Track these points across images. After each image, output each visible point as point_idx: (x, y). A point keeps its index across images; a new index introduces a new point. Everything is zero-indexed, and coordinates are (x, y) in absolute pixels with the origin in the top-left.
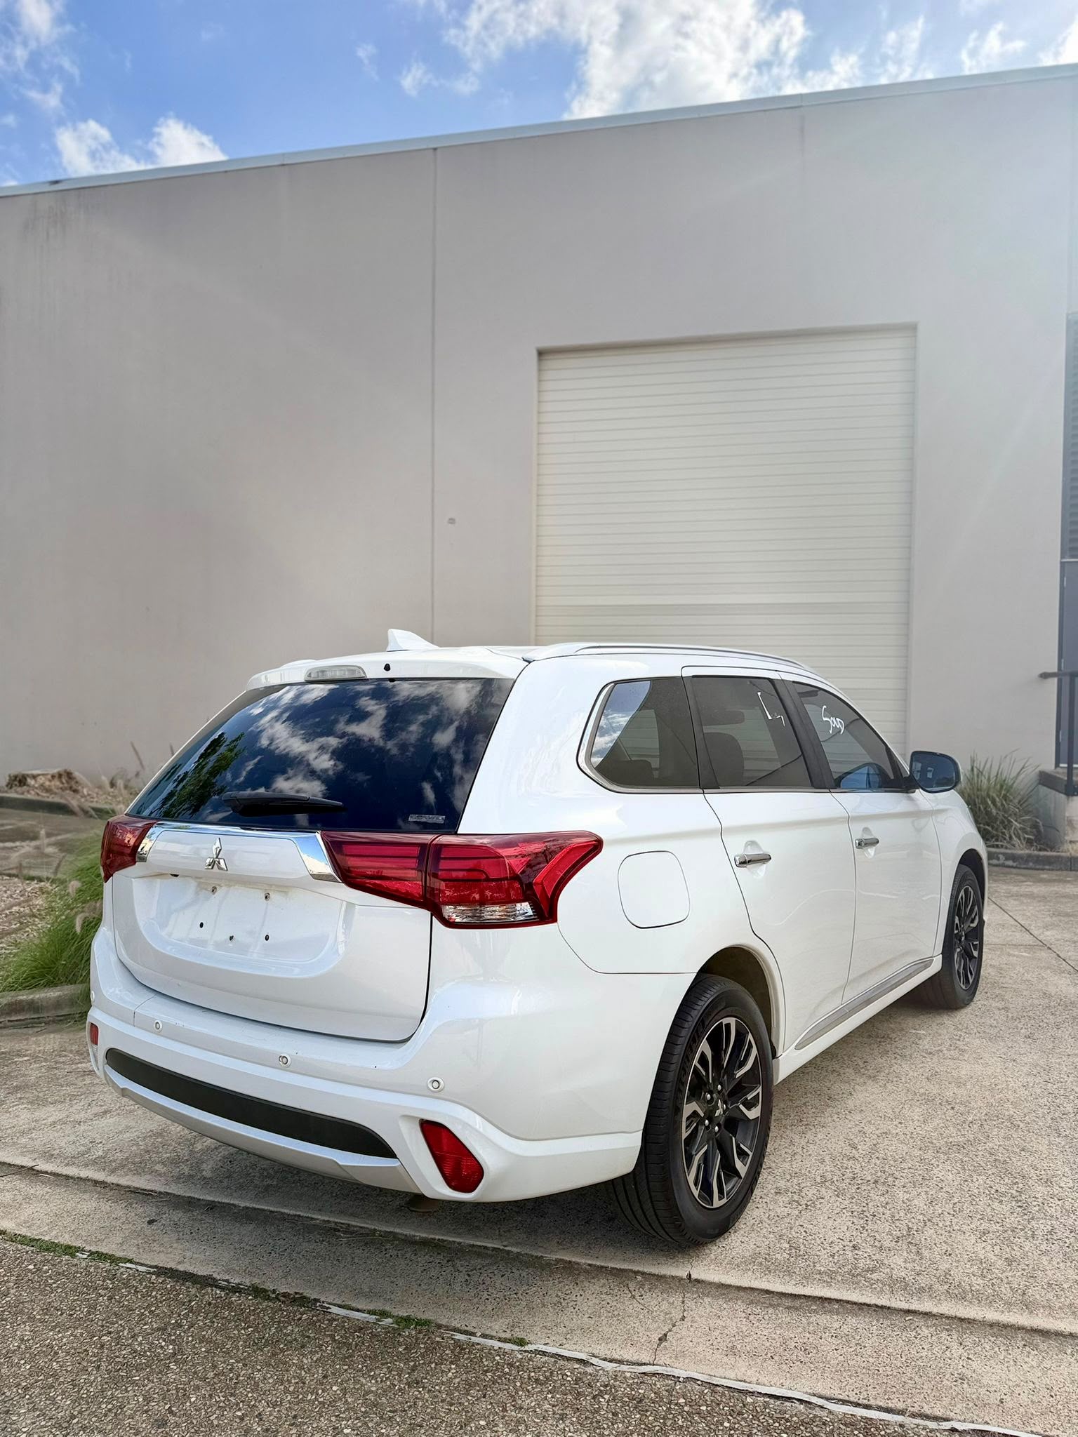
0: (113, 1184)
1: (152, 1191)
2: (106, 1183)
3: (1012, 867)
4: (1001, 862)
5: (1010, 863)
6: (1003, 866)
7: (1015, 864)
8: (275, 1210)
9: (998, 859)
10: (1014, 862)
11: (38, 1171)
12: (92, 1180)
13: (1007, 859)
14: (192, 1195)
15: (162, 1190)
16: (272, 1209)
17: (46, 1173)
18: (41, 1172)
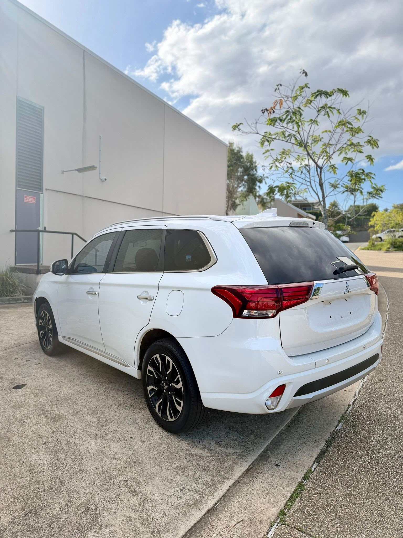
0: (238, 479)
1: (249, 466)
2: (236, 481)
3: (27, 302)
4: (22, 301)
5: (26, 301)
6: (23, 302)
7: (28, 301)
8: (275, 435)
9: (21, 300)
10: (28, 300)
11: (212, 508)
12: (232, 486)
13: (25, 300)
14: (259, 454)
15: (251, 462)
16: (275, 436)
17: (216, 504)
18: (214, 506)
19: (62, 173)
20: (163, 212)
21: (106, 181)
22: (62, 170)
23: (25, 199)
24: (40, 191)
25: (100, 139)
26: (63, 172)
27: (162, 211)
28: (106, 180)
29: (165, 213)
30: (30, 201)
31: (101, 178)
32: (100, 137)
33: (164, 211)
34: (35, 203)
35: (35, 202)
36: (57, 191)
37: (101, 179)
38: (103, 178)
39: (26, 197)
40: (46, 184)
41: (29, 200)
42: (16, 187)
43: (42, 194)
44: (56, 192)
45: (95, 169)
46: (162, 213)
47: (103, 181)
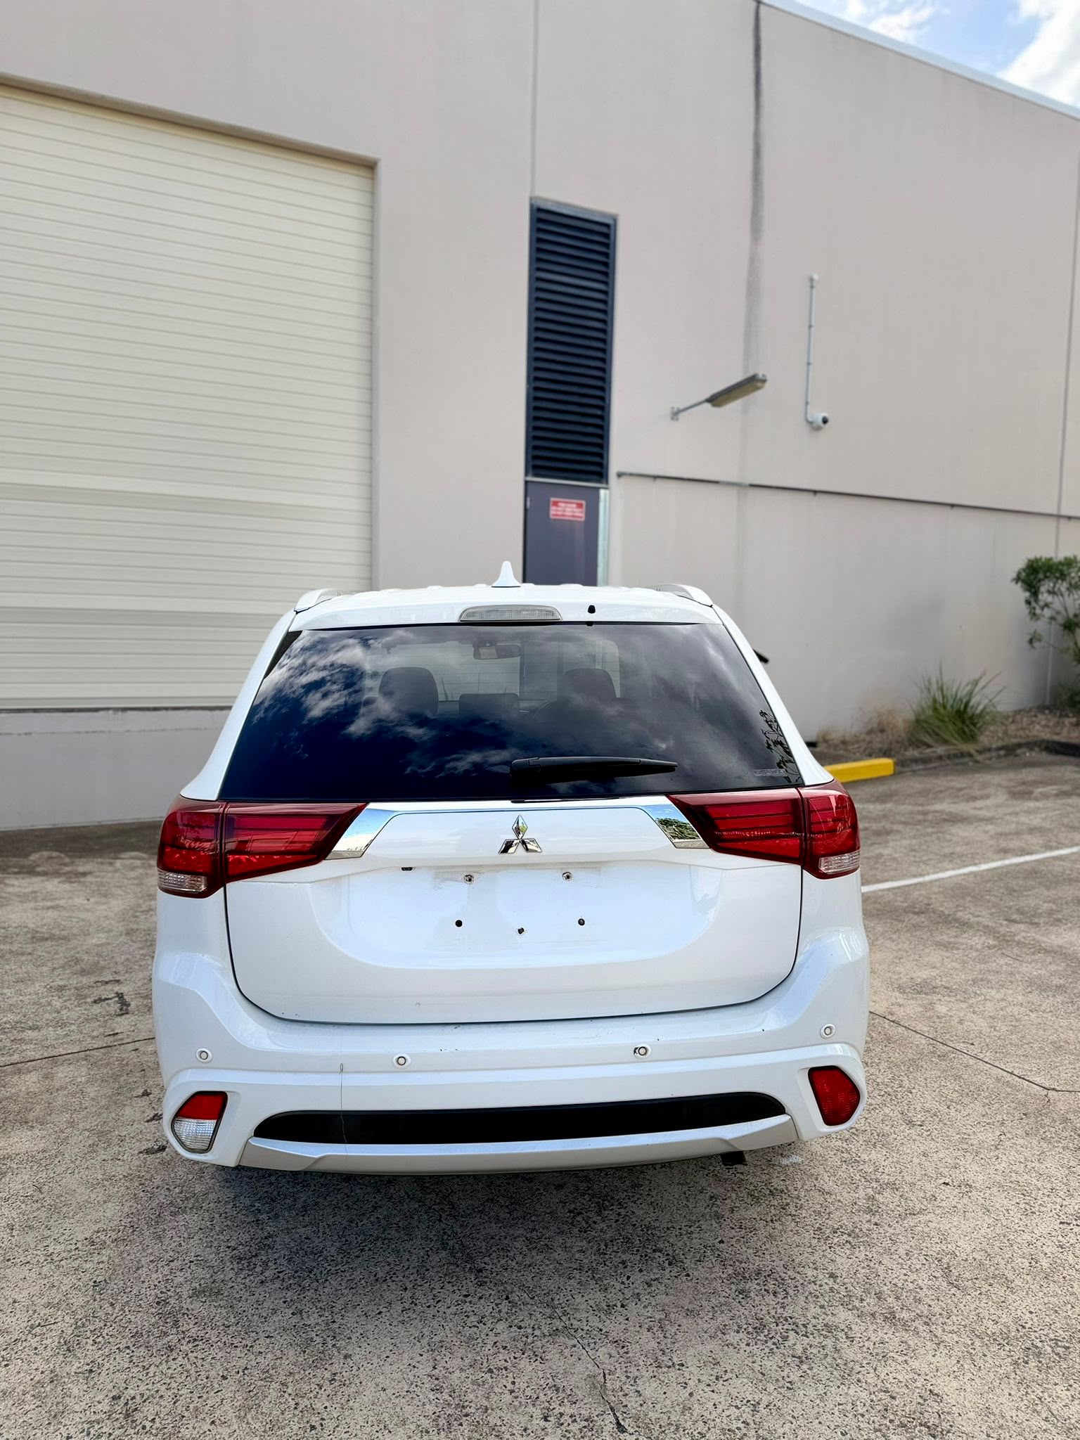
19: (672, 419)
20: (1059, 517)
21: (828, 425)
22: (673, 408)
23: (553, 511)
24: (599, 481)
25: (812, 287)
26: (676, 414)
27: (1054, 512)
28: (825, 421)
29: (1070, 518)
30: (567, 514)
31: (810, 420)
32: (812, 280)
33: (1064, 512)
34: (583, 519)
35: (583, 515)
36: (656, 477)
37: (811, 423)
38: (819, 417)
39: (556, 504)
40: (619, 456)
41: (564, 511)
42: (526, 475)
43: (607, 492)
44: (649, 482)
45: (759, 384)
46: (1055, 519)
47: (818, 429)
